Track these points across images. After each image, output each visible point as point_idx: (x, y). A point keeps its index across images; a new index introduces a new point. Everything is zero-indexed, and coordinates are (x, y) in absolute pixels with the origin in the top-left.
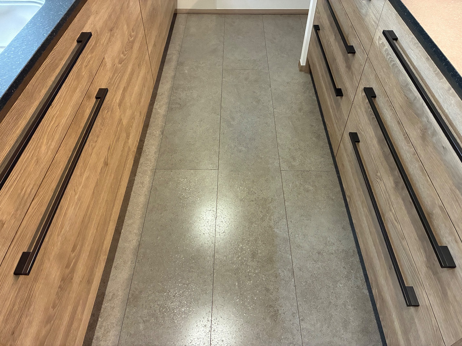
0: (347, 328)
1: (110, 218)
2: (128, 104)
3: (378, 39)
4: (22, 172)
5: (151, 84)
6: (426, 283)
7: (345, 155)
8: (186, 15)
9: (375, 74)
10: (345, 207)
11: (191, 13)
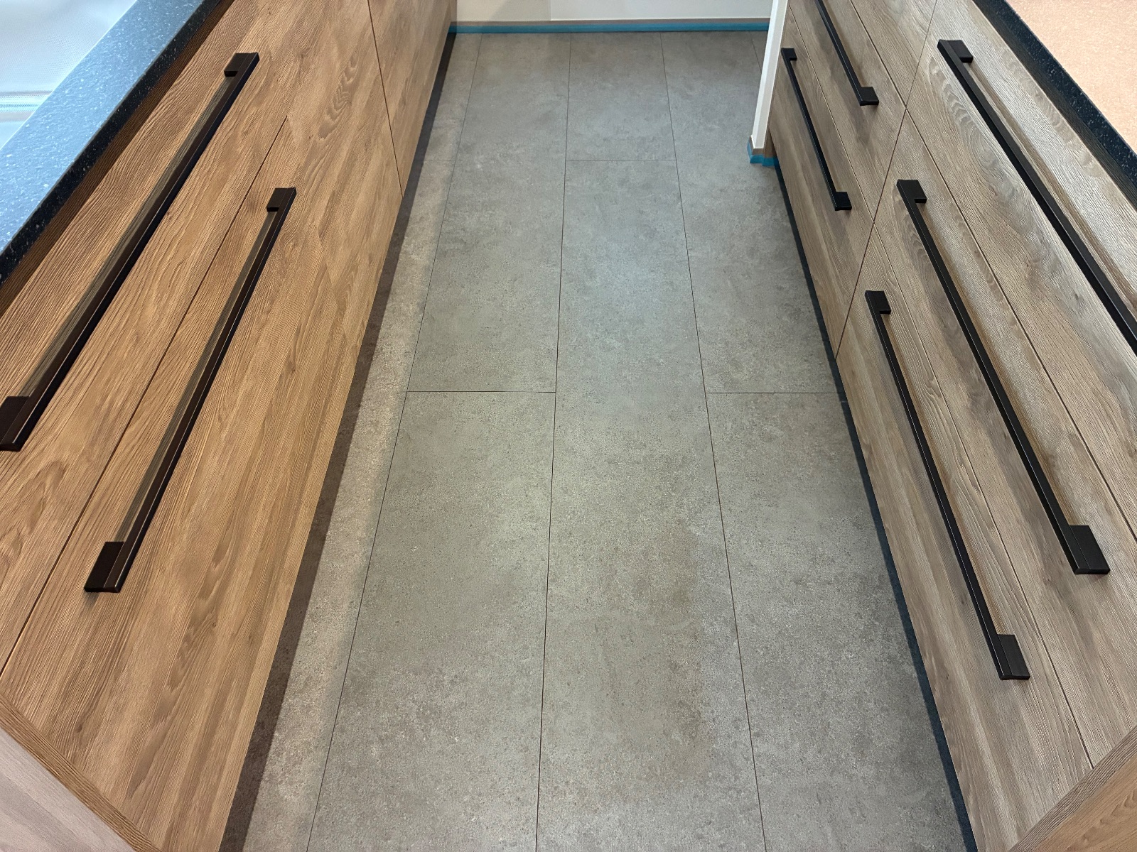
0: (864, 752)
1: (300, 496)
2: (342, 235)
3: (928, 65)
4: (103, 359)
5: (395, 192)
6: (1043, 621)
7: (857, 348)
8: (478, 36)
9: (923, 147)
10: (860, 475)
11: (491, 30)
